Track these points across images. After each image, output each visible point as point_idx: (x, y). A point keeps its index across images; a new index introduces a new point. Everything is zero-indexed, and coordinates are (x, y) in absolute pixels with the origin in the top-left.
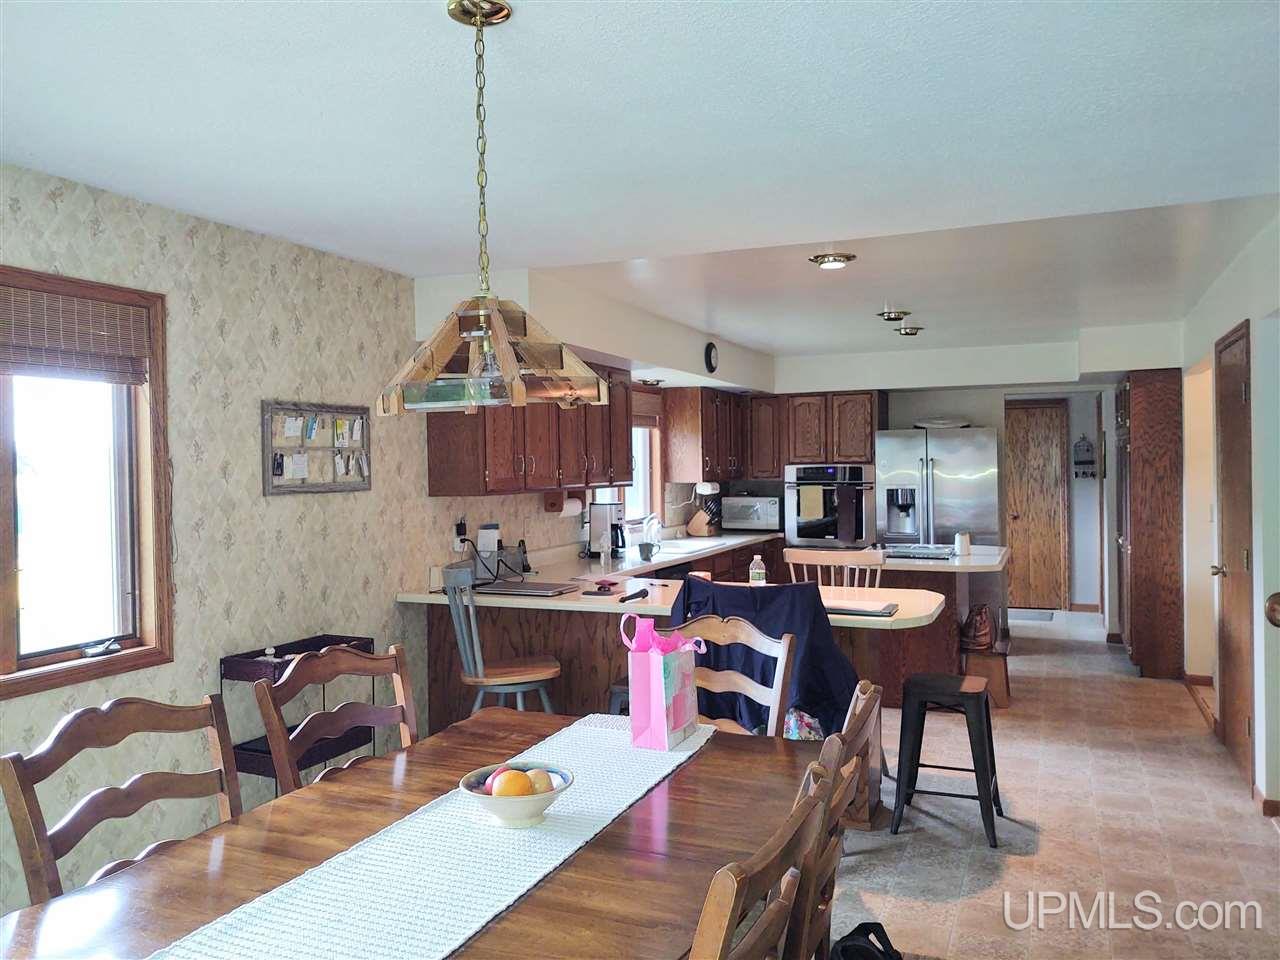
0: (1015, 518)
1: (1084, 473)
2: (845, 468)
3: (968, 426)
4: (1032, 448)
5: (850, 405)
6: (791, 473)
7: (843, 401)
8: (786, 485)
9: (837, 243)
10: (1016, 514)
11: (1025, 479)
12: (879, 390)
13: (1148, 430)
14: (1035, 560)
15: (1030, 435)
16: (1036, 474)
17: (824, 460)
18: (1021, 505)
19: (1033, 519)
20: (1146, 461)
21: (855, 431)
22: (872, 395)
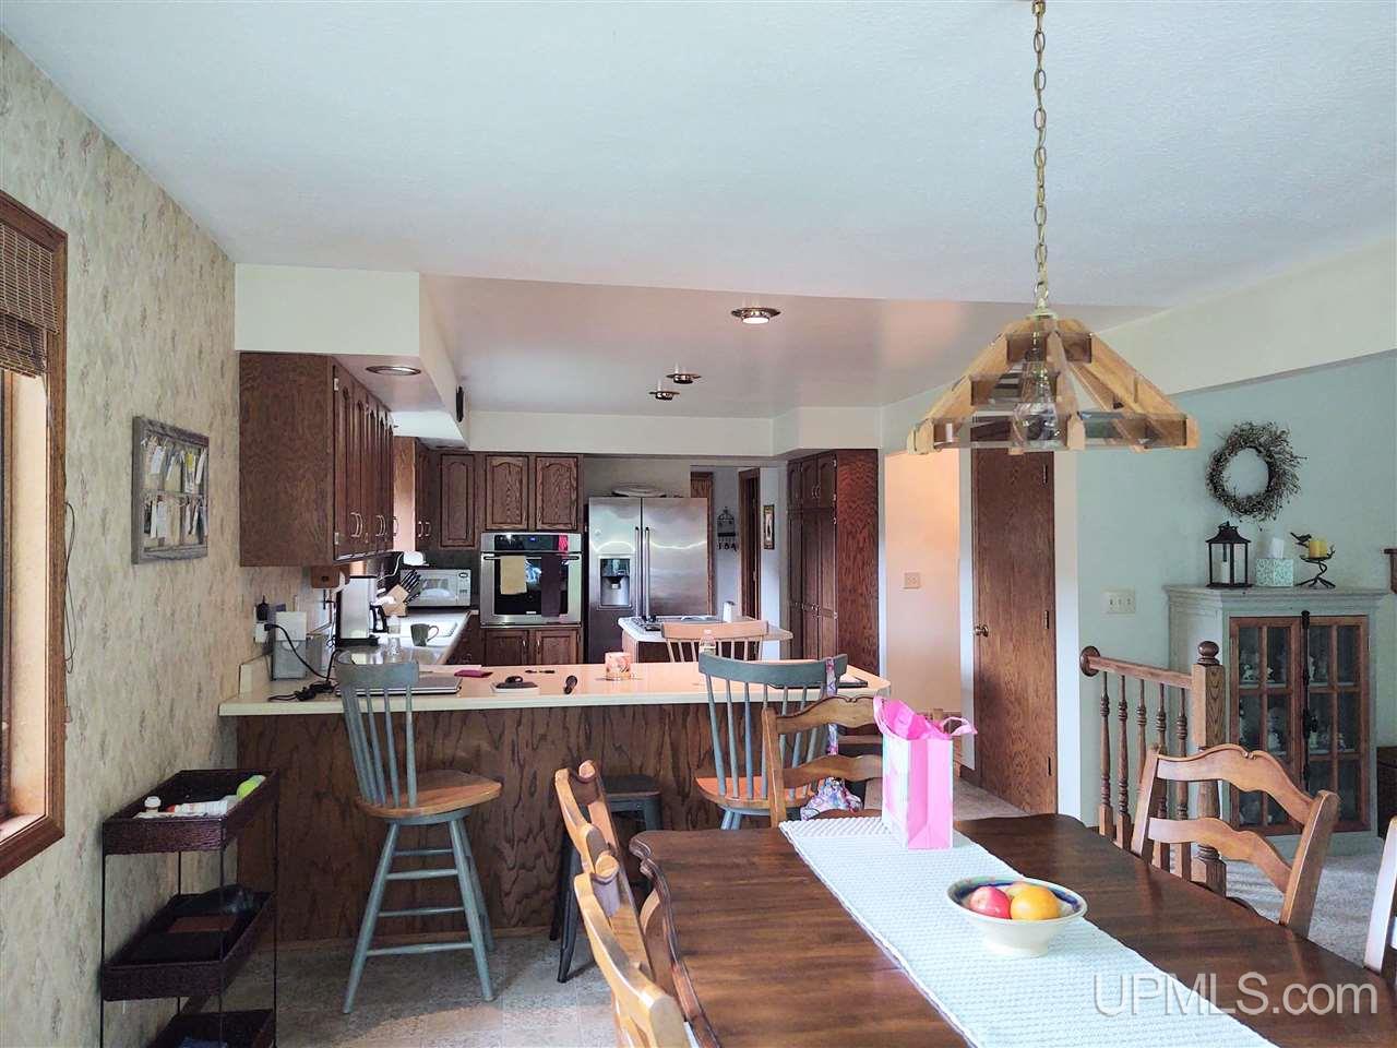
1: (726, 544)
3: (664, 496)
5: (555, 467)
6: (488, 541)
7: (547, 463)
8: (482, 555)
9: (763, 297)
13: (851, 504)
17: (525, 527)
20: (850, 533)
21: (560, 497)
22: (577, 458)
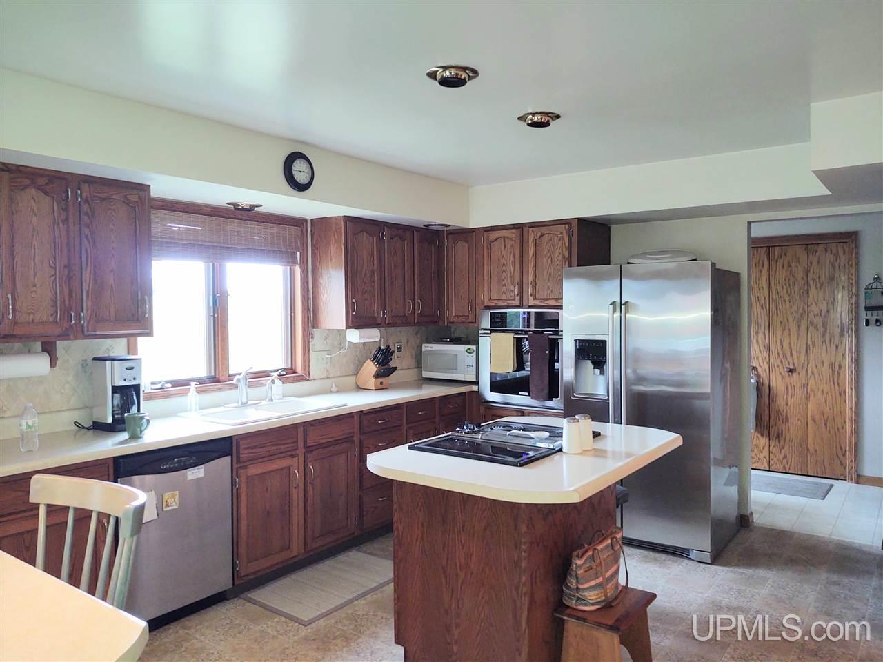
0: (791, 371)
1: (877, 321)
2: (529, 313)
4: (813, 291)
5: (546, 238)
7: (539, 234)
8: (480, 332)
10: (792, 367)
11: (803, 327)
12: (580, 220)
14: (814, 421)
15: (810, 275)
16: (818, 320)
18: (799, 358)
19: (813, 373)
21: (552, 270)
22: (570, 224)
